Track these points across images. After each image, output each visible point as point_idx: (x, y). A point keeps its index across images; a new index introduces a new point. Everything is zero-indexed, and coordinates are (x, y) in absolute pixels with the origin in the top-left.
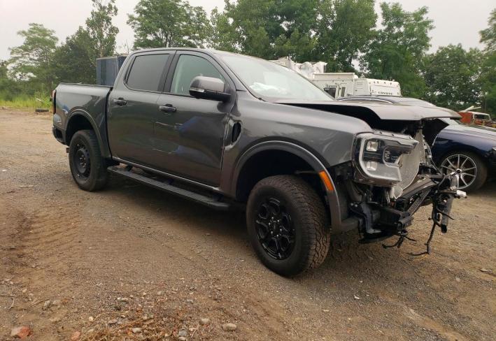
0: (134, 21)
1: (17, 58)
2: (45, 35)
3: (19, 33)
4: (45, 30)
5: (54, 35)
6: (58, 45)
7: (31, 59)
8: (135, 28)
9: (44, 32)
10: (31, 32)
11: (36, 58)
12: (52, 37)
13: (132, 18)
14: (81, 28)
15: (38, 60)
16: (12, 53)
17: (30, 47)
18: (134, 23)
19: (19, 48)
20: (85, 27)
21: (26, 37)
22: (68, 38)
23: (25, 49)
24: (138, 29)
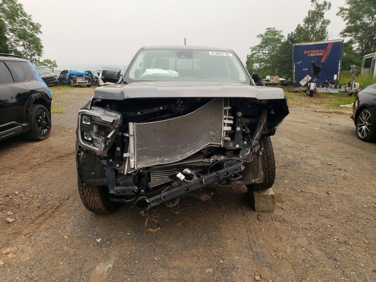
0: (344, 11)
1: (255, 53)
2: (275, 35)
3: (258, 36)
4: (276, 31)
5: (281, 34)
6: (283, 41)
7: (263, 53)
8: (344, 18)
9: (275, 33)
10: (266, 34)
11: (267, 52)
12: (280, 36)
13: (342, 9)
14: (299, 25)
15: (268, 54)
16: (252, 51)
17: (263, 45)
18: (343, 13)
19: (257, 46)
20: (302, 24)
21: (262, 38)
22: (289, 35)
23: (260, 47)
24: (347, 18)
